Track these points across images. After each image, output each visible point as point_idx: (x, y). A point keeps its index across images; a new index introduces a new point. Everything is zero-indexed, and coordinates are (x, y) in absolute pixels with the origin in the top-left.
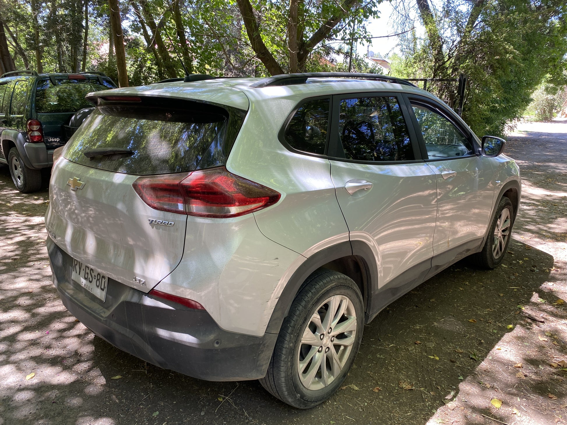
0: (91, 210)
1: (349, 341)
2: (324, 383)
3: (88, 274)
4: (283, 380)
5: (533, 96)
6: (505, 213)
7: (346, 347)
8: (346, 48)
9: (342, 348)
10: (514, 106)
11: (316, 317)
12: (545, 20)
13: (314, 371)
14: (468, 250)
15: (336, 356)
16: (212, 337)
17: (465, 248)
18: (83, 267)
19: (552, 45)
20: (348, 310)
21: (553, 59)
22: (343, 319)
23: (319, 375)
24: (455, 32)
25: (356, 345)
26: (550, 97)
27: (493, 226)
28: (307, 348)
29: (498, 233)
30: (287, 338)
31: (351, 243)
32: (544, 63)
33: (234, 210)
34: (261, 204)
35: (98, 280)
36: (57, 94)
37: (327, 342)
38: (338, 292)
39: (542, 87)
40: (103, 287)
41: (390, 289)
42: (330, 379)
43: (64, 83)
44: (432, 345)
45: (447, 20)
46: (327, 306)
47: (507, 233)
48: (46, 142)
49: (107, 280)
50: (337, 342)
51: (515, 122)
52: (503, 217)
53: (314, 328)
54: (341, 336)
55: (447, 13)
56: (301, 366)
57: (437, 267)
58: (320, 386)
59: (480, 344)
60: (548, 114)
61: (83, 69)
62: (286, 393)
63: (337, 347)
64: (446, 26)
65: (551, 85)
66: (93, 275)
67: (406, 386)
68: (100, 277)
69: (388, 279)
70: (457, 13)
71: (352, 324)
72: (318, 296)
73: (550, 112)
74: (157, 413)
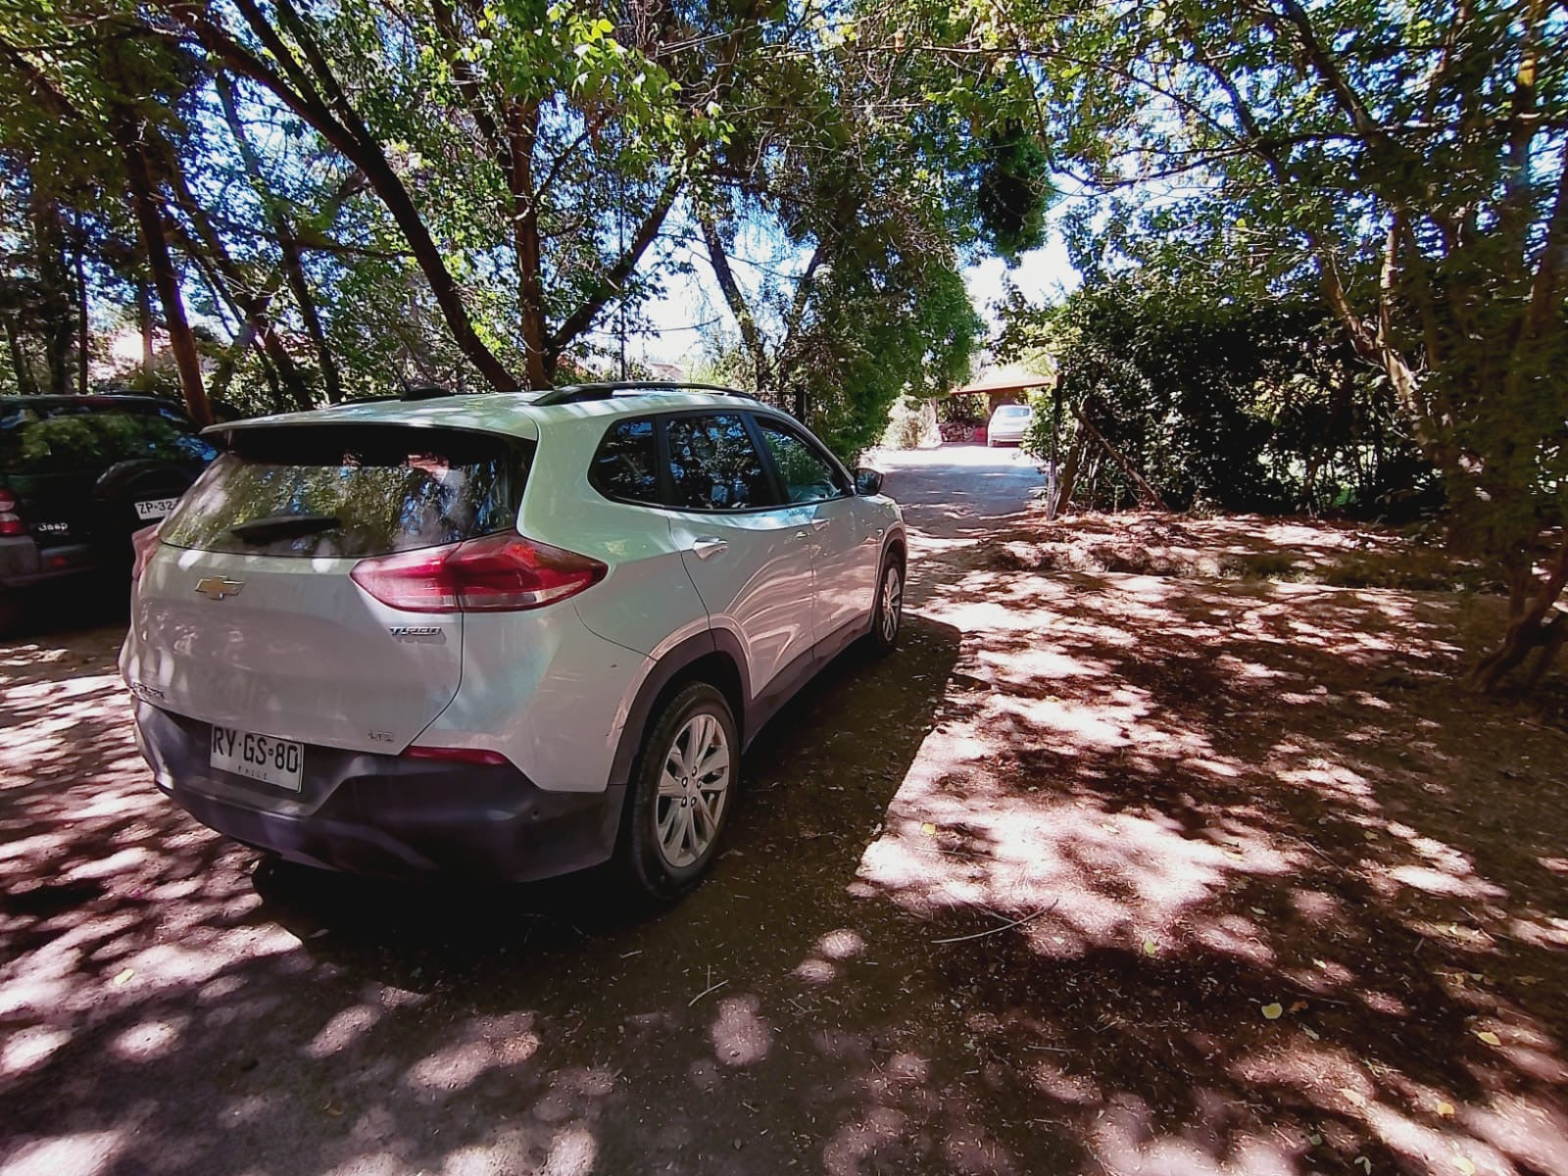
0: (236, 636)
1: (722, 784)
2: (695, 853)
3: (252, 749)
4: (639, 856)
5: (890, 414)
6: (892, 573)
7: (717, 793)
8: (616, 345)
9: (712, 796)
10: (871, 429)
11: (674, 752)
12: (894, 307)
13: (679, 838)
14: (855, 631)
15: (706, 808)
16: (525, 805)
17: (851, 629)
18: (240, 738)
19: (907, 342)
20: (716, 738)
21: (912, 363)
22: (711, 751)
23: (686, 844)
24: (781, 323)
25: (730, 787)
26: (912, 414)
27: (880, 594)
28: (666, 802)
29: (887, 602)
30: (639, 790)
31: (712, 633)
32: (901, 368)
33: (540, 596)
34: (578, 584)
35: (278, 755)
36: (45, 437)
37: (693, 790)
38: (701, 710)
39: (900, 401)
40: (292, 766)
41: (768, 697)
42: (702, 847)
43: (61, 414)
44: (830, 773)
45: (767, 304)
46: (687, 734)
47: (897, 604)
48: (35, 534)
49: (300, 750)
50: (705, 787)
51: (874, 450)
52: (891, 580)
53: (673, 769)
54: (709, 778)
55: (767, 296)
56: (662, 832)
57: (821, 659)
58: (690, 859)
59: (893, 758)
60: (911, 439)
61: (83, 390)
62: (644, 877)
63: (706, 794)
64: (767, 315)
65: (912, 398)
66: (266, 749)
67: (809, 835)
68: (283, 749)
69: (764, 683)
70: (779, 295)
71: (723, 757)
72: (674, 720)
73: (915, 435)
74: (419, 970)
